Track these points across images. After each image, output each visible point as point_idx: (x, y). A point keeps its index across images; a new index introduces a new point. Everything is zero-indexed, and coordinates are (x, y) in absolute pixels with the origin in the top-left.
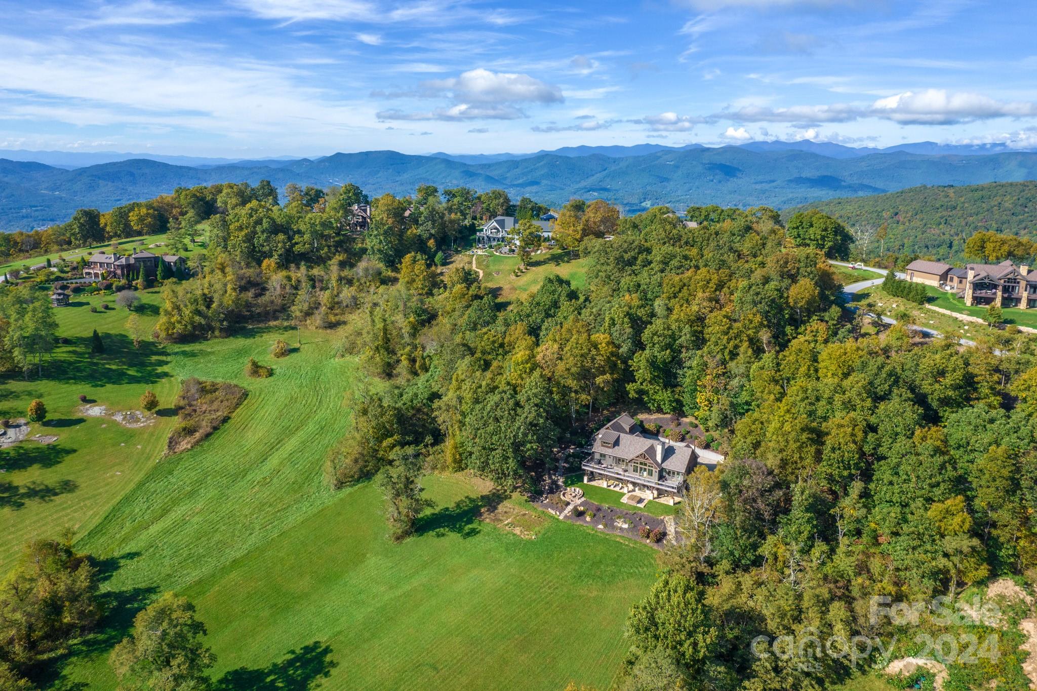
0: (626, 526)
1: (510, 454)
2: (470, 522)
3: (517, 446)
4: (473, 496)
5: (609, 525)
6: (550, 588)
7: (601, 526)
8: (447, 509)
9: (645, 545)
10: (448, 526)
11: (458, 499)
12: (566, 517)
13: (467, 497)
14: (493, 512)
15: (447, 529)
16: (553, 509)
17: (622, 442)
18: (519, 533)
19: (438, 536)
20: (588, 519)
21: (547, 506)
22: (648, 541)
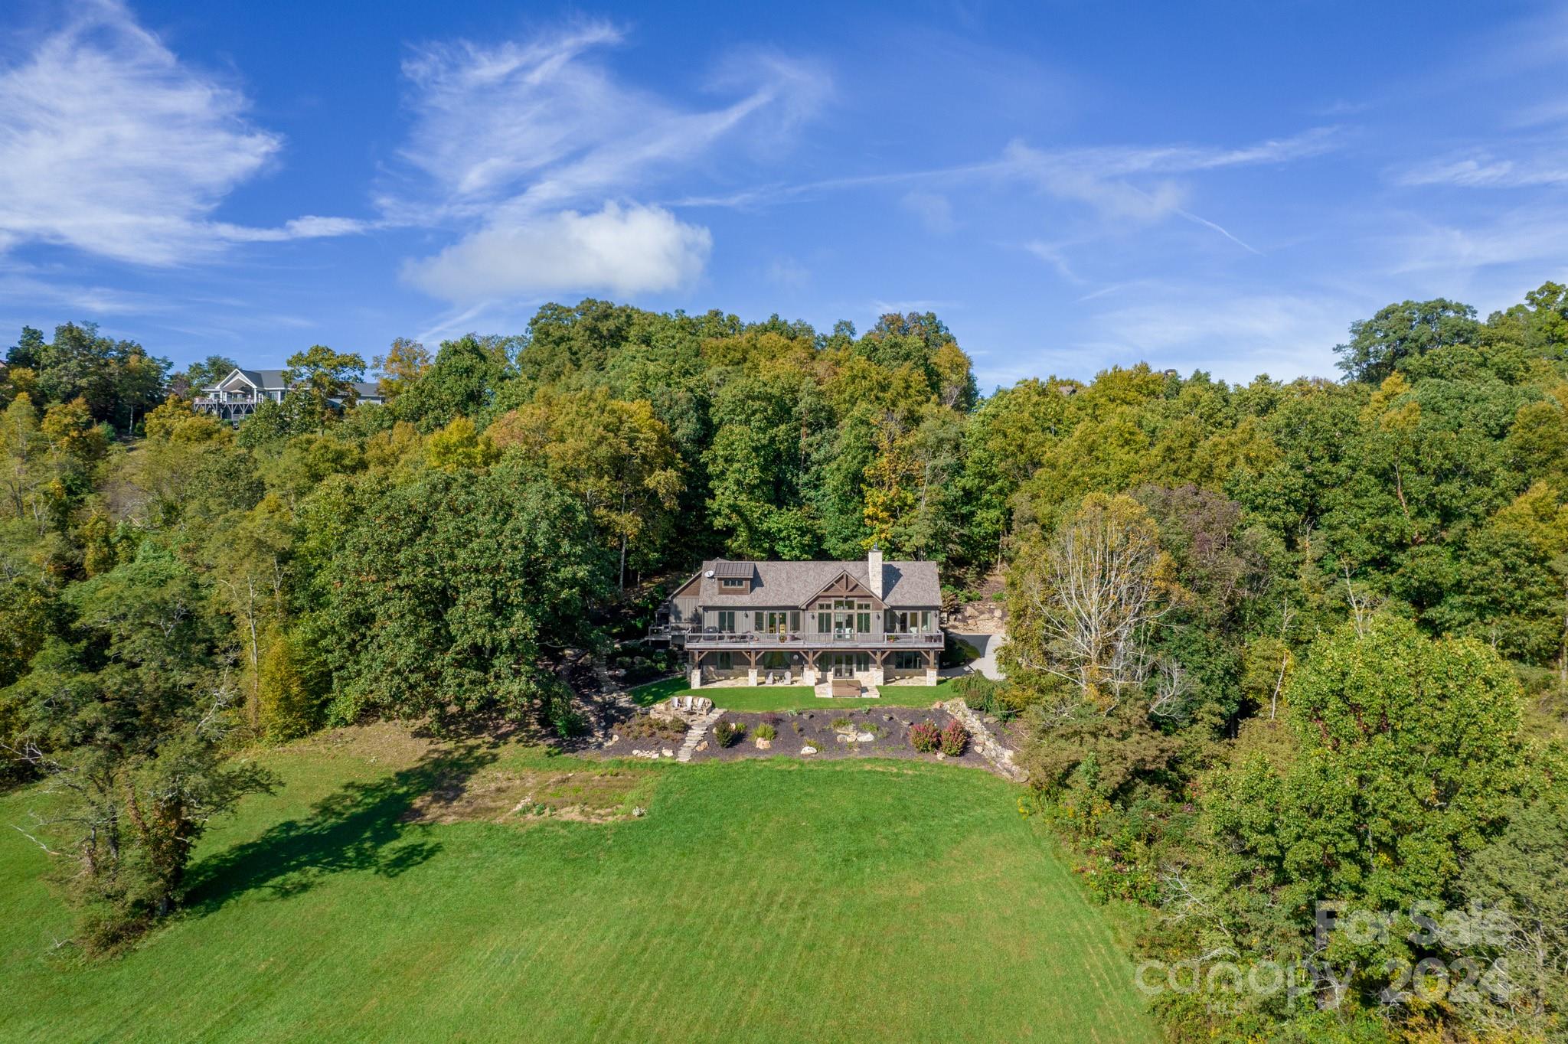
0: (868, 737)
1: (516, 596)
2: (388, 834)
3: (533, 574)
4: (373, 778)
5: (827, 741)
6: (785, 907)
7: (807, 750)
8: (290, 825)
9: (940, 766)
10: (313, 862)
11: (322, 794)
12: (695, 754)
13: (349, 786)
14: (457, 797)
15: (315, 870)
16: (643, 748)
17: (764, 578)
18: (578, 818)
19: (285, 893)
20: (762, 744)
21: (623, 748)
22: (940, 756)
